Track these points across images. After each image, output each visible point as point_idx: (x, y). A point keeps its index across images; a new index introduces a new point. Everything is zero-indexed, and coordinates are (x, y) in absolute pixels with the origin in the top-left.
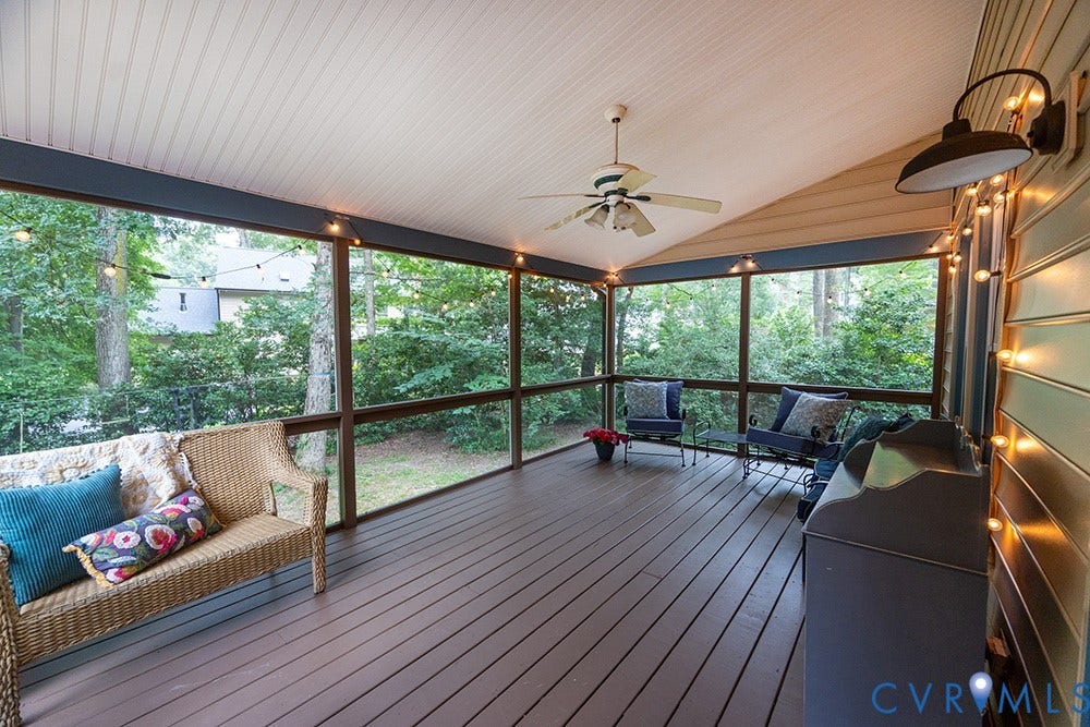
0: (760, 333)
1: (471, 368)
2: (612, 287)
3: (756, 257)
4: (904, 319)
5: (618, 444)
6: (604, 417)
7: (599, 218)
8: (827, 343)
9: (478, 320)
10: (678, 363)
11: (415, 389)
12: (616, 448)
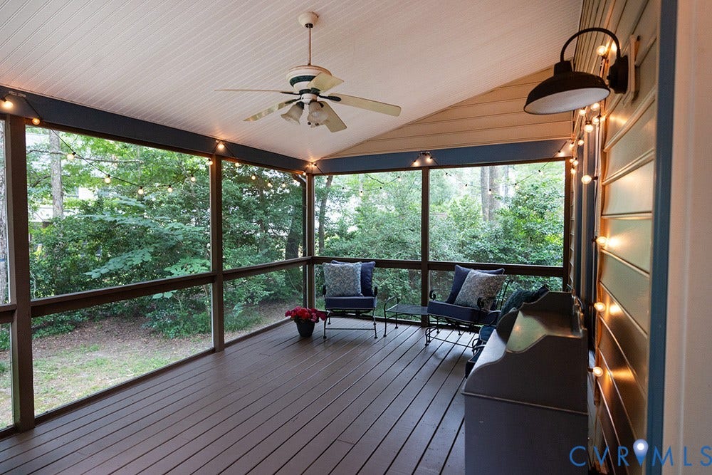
0: (439, 218)
1: (174, 251)
2: (311, 175)
3: (433, 154)
4: (545, 207)
5: (317, 321)
6: (305, 296)
7: (294, 114)
8: (491, 227)
9: (181, 204)
10: (372, 244)
11: (110, 274)
12: (316, 325)
